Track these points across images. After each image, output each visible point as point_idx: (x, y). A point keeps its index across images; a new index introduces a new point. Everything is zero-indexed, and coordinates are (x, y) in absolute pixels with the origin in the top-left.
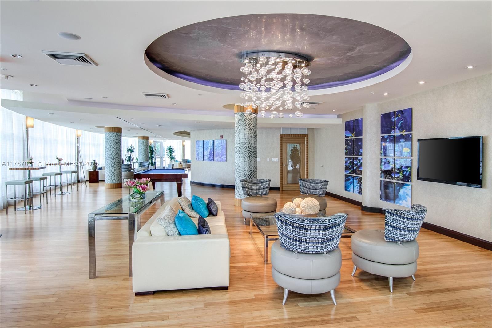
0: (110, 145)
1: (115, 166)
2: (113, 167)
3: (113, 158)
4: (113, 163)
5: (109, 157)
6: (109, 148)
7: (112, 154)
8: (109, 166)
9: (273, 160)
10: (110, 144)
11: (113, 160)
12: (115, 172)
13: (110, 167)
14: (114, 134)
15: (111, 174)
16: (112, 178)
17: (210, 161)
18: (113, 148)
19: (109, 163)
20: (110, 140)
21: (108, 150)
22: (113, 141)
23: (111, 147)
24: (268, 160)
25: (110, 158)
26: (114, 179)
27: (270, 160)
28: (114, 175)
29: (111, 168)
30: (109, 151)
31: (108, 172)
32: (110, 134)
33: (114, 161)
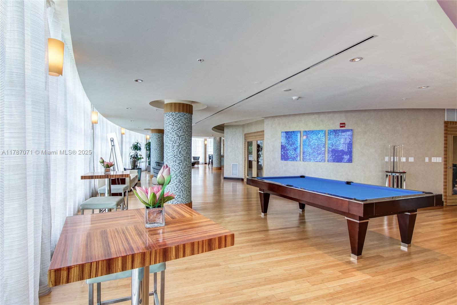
0: (178, 136)
1: (185, 174)
2: (183, 175)
3: (182, 158)
4: (183, 167)
5: (176, 156)
6: (177, 142)
7: (182, 151)
8: (176, 173)
9: (434, 160)
10: (178, 134)
11: (183, 162)
12: (185, 184)
13: (178, 174)
14: (185, 117)
15: (179, 188)
16: (181, 194)
17: (317, 162)
18: (183, 141)
19: (176, 167)
20: (178, 126)
21: (174, 144)
22: (183, 128)
23: (181, 138)
24: (427, 160)
25: (178, 159)
26: (184, 196)
27: (430, 160)
28: (183, 189)
29: (179, 177)
30: (175, 147)
31: (174, 184)
32: (178, 115)
33: (184, 164)
